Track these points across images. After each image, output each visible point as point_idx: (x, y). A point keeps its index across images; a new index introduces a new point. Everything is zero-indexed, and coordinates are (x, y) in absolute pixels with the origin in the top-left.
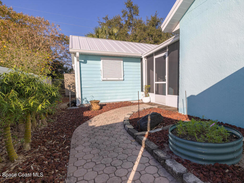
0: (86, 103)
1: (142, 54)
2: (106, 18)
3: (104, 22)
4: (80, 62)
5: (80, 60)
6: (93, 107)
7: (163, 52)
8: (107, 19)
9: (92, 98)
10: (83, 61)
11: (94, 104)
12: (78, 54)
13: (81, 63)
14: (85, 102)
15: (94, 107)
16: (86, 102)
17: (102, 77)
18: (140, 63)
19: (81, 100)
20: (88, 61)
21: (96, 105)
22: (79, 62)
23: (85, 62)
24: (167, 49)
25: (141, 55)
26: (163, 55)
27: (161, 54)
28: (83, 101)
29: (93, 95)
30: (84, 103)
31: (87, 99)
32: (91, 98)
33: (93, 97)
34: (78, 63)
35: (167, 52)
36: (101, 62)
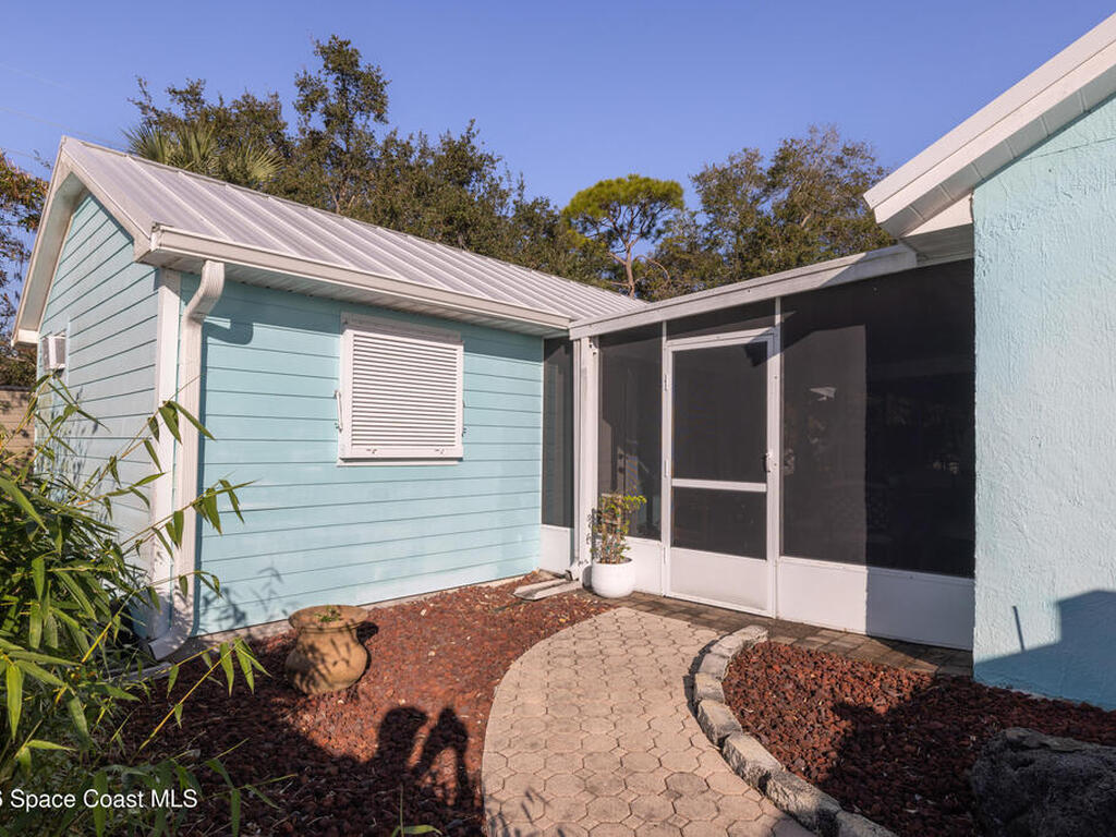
0: (226, 625)
1: (571, 320)
2: (192, 96)
3: (179, 111)
4: (208, 331)
5: (209, 319)
6: (330, 660)
7: (743, 323)
8: (197, 101)
9: (269, 584)
10: (226, 324)
11: (333, 643)
12: (213, 276)
13: (210, 340)
14: (219, 620)
15: (335, 663)
16: (227, 618)
17: (344, 438)
18: (542, 364)
19: (191, 610)
20: (260, 331)
21: (347, 645)
22: (199, 329)
23: (240, 336)
24: (774, 314)
25: (565, 324)
26: (746, 341)
27: (722, 336)
28: (206, 611)
29: (281, 563)
30: (213, 628)
31: (234, 598)
32: (264, 588)
33: (278, 575)
34: (193, 335)
35: (777, 331)
36: (345, 343)
